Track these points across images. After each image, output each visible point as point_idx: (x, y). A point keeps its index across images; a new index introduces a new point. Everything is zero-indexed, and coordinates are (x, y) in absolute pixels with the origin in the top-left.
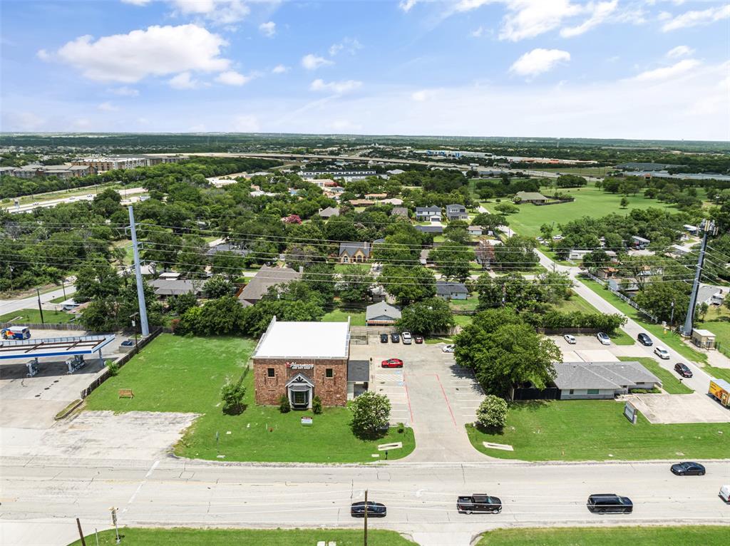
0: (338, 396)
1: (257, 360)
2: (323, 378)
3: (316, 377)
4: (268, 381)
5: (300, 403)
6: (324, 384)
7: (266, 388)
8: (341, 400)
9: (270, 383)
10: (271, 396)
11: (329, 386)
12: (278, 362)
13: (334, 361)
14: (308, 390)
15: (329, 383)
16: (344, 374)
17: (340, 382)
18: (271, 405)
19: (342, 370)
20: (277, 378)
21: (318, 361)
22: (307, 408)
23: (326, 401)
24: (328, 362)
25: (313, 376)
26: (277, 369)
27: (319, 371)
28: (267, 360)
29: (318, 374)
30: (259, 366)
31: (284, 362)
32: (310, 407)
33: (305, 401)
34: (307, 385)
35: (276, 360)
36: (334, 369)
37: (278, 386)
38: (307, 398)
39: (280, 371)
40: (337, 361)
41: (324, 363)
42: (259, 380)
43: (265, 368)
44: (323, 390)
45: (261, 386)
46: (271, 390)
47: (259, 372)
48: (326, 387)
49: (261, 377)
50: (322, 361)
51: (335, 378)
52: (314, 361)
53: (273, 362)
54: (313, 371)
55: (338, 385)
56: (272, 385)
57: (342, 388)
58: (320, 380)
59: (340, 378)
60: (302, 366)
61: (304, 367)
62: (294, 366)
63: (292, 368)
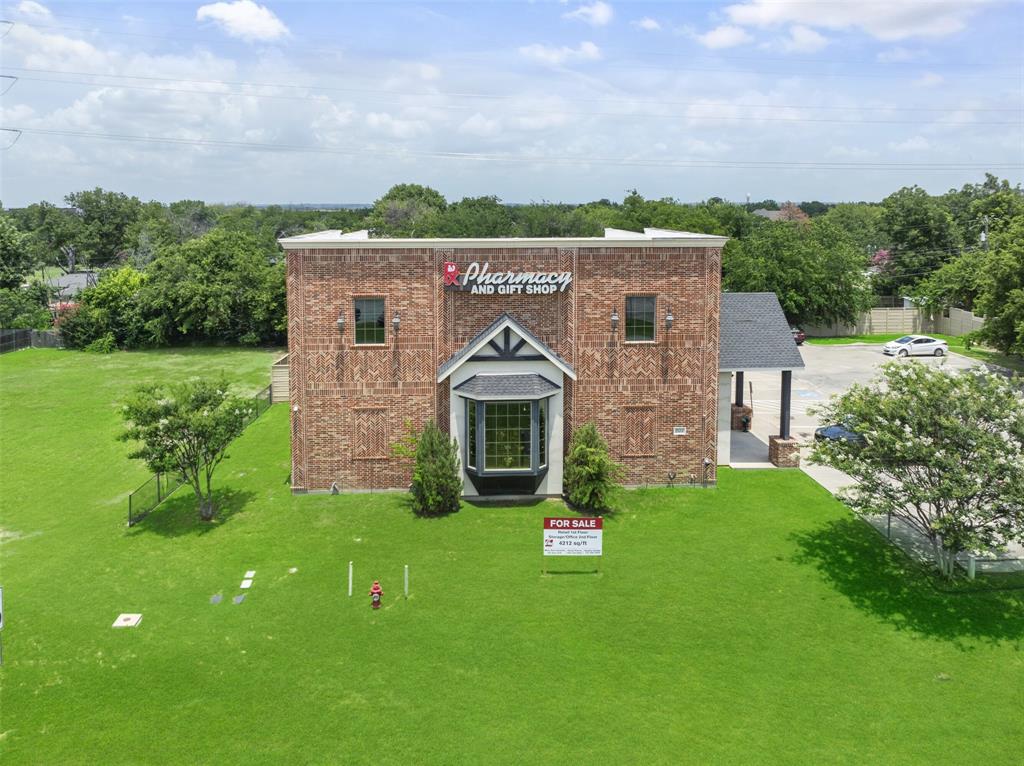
0: (680, 431)
1: (307, 254)
2: (612, 344)
3: (579, 338)
4: (355, 361)
5: (510, 467)
6: (616, 374)
7: (340, 402)
8: (692, 451)
9: (363, 373)
10: (365, 440)
11: (640, 385)
12: (404, 267)
13: (664, 256)
14: (548, 398)
15: (640, 369)
16: (710, 320)
17: (689, 364)
18: (365, 487)
19: (700, 302)
20: (397, 347)
21: (588, 257)
22: (539, 492)
23: (622, 458)
24: (637, 261)
25: (567, 332)
26: (398, 300)
27: (596, 306)
28: (354, 254)
29: (589, 320)
30: (311, 287)
31: (430, 267)
32: (549, 492)
33: (533, 455)
34: (540, 376)
35: (393, 258)
36: (662, 295)
37: (400, 386)
38: (542, 436)
39: (411, 312)
40: (678, 257)
41: (619, 268)
42: (312, 357)
43: (343, 297)
44: (610, 406)
45: (321, 388)
46: (364, 411)
47: (311, 318)
48: (625, 388)
49: (323, 341)
50: (609, 257)
51: (666, 344)
52: (571, 258)
53: (382, 268)
54: (565, 309)
55: (678, 377)
56: (373, 385)
57: (699, 392)
58: (598, 356)
59: (688, 344)
60: (517, 280)
61: (527, 283)
62: (480, 281)
63: (472, 292)
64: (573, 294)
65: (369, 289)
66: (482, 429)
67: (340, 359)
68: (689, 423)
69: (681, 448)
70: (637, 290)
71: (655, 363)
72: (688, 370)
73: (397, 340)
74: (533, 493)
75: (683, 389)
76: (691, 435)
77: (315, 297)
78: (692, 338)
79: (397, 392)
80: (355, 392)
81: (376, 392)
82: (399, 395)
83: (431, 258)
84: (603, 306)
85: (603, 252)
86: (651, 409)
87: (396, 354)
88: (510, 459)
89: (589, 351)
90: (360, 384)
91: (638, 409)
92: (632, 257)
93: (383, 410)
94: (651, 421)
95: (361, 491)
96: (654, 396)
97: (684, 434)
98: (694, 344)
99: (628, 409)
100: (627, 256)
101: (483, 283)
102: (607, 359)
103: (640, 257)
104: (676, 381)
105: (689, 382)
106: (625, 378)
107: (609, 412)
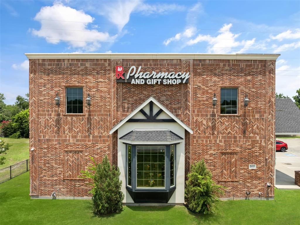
1: (41, 62)
2: (213, 115)
3: (194, 111)
4: (66, 123)
5: (153, 186)
6: (216, 133)
7: (57, 146)
8: (259, 178)
9: (70, 130)
10: (71, 168)
11: (229, 139)
12: (94, 69)
13: (243, 65)
14: (176, 144)
15: (229, 130)
16: (270, 101)
17: (257, 127)
18: (71, 195)
19: (264, 91)
20: (90, 115)
21: (199, 65)
22: (171, 201)
23: (219, 182)
24: (227, 68)
25: (187, 108)
26: (90, 89)
27: (203, 93)
28: (66, 62)
29: (200, 101)
30: (42, 81)
31: (109, 70)
32: (176, 202)
33: (167, 180)
34: (171, 132)
35: (88, 65)
36: (241, 88)
37: (91, 138)
38: (172, 168)
39: (98, 95)
40: (251, 65)
41: (217, 72)
42: (42, 120)
43: (60, 87)
44: (212, 152)
45: (47, 138)
46: (71, 152)
47: (42, 98)
48: (221, 141)
49: (48, 111)
50: (211, 65)
51: (244, 116)
52: (189, 65)
53: (82, 70)
54: (186, 94)
55: (252, 135)
56: (76, 137)
57: (263, 144)
58: (205, 122)
59: (257, 116)
60: (158, 76)
61: (163, 78)
62: (136, 76)
63: (132, 83)
64: (191, 87)
65: (74, 81)
66: (135, 162)
67: (58, 122)
68: (258, 162)
69: (254, 176)
70: (227, 84)
71: (238, 127)
72: (257, 131)
73: (90, 112)
74: (167, 202)
75: (254, 142)
76: (259, 169)
77: (44, 86)
78: (260, 112)
79: (89, 141)
80: (65, 140)
81: (77, 141)
82: (90, 143)
83: (109, 65)
84: (208, 93)
85: (207, 62)
86: (236, 153)
87: (89, 120)
88: (152, 182)
89: (200, 119)
90: (68, 135)
91: (228, 153)
92: (224, 65)
93: (81, 152)
94: (236, 160)
95: (69, 198)
96: (237, 146)
97: (255, 168)
98: (260, 116)
99: (223, 153)
100: (222, 64)
101: (138, 78)
102: (210, 124)
103: (229, 65)
104: (250, 137)
105: (258, 138)
106: (221, 135)
107: (211, 155)
